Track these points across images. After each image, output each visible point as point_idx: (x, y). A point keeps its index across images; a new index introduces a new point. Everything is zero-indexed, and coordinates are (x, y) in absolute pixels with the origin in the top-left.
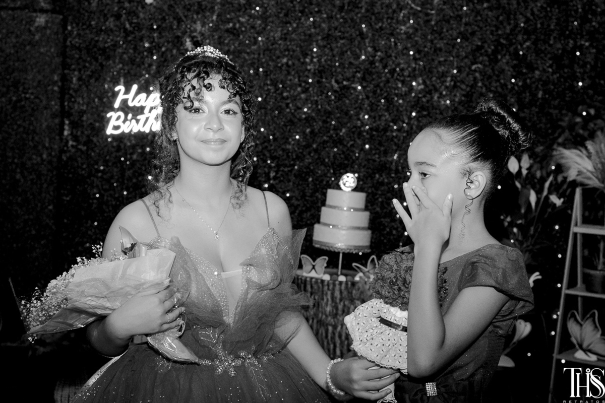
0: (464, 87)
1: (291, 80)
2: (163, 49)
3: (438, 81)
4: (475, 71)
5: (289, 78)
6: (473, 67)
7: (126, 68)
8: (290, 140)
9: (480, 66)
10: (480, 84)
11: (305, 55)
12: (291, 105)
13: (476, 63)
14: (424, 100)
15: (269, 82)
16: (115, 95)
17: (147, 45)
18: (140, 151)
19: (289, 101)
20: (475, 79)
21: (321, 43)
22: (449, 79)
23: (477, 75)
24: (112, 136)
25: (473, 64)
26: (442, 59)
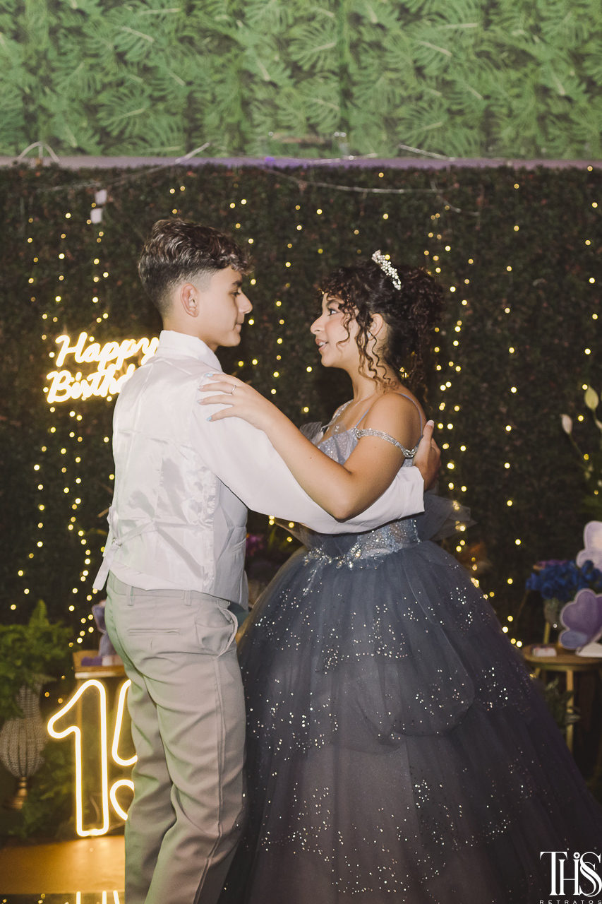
0: (524, 309)
1: (295, 314)
2: (119, 283)
3: (491, 303)
4: (538, 287)
5: (293, 310)
6: (535, 283)
7: (70, 311)
8: (300, 393)
9: (543, 281)
10: (545, 305)
11: (312, 280)
12: (297, 347)
13: (538, 277)
14: (474, 329)
15: (265, 318)
16: (56, 349)
17: (96, 279)
18: (95, 422)
19: (294, 342)
20: (538, 298)
21: (332, 262)
22: (504, 300)
23: (541, 293)
24: (56, 405)
25: (534, 278)
26: (493, 274)
